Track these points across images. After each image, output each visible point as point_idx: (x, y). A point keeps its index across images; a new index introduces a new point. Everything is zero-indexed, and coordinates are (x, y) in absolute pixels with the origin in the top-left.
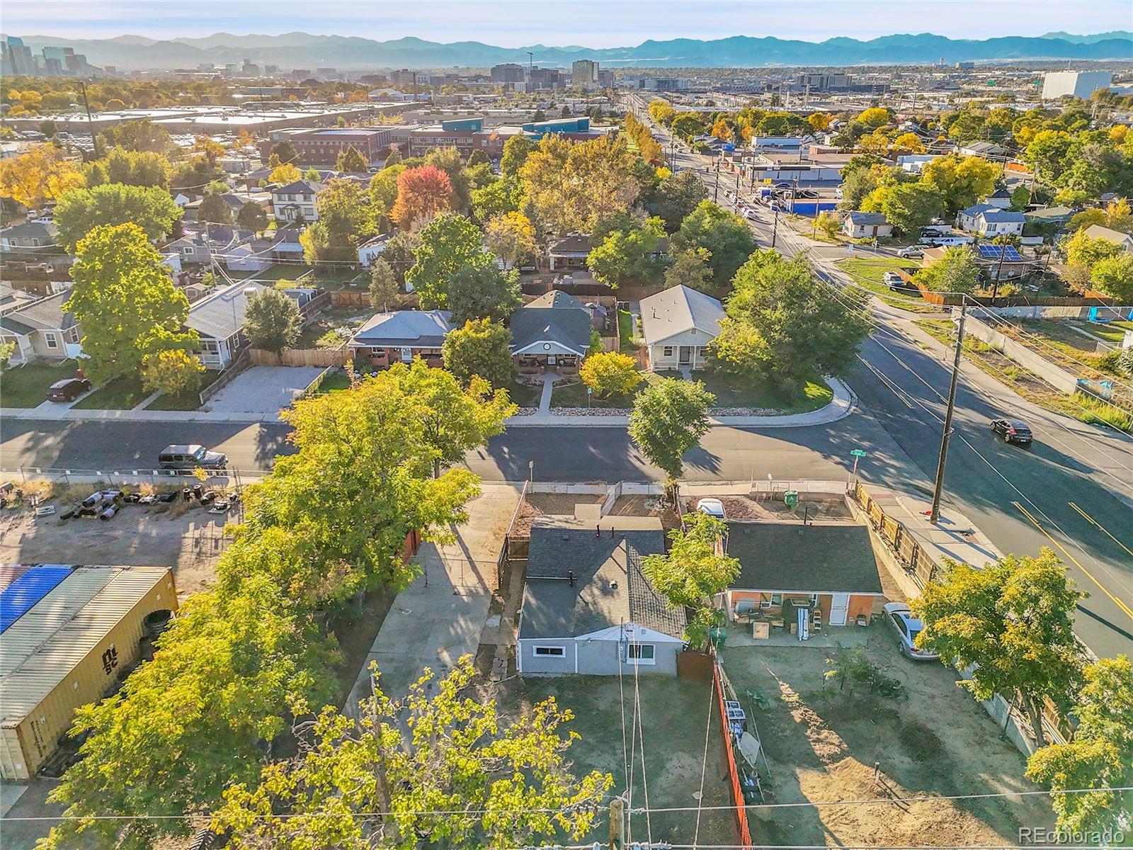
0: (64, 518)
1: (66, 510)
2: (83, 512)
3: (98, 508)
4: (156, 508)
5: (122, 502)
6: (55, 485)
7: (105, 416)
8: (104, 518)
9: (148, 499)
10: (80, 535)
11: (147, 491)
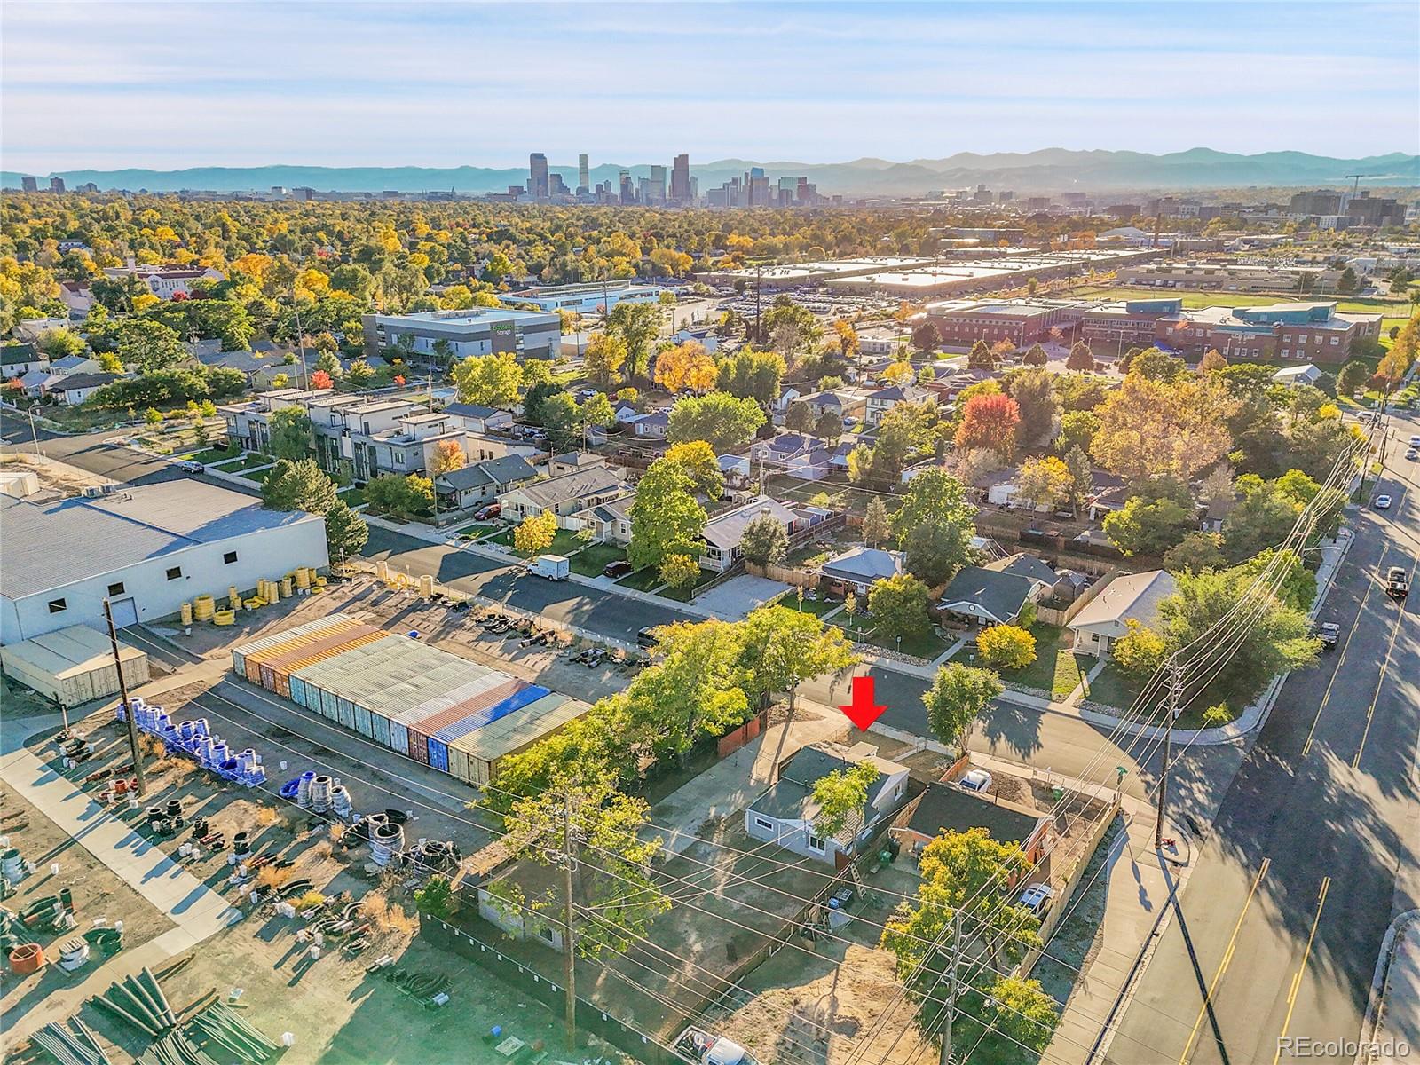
0: (571, 660)
1: (574, 655)
2: (581, 660)
3: (589, 659)
4: (620, 668)
5: (604, 658)
6: (576, 636)
7: (629, 594)
8: (589, 666)
9: (618, 661)
10: (574, 672)
11: (621, 655)
